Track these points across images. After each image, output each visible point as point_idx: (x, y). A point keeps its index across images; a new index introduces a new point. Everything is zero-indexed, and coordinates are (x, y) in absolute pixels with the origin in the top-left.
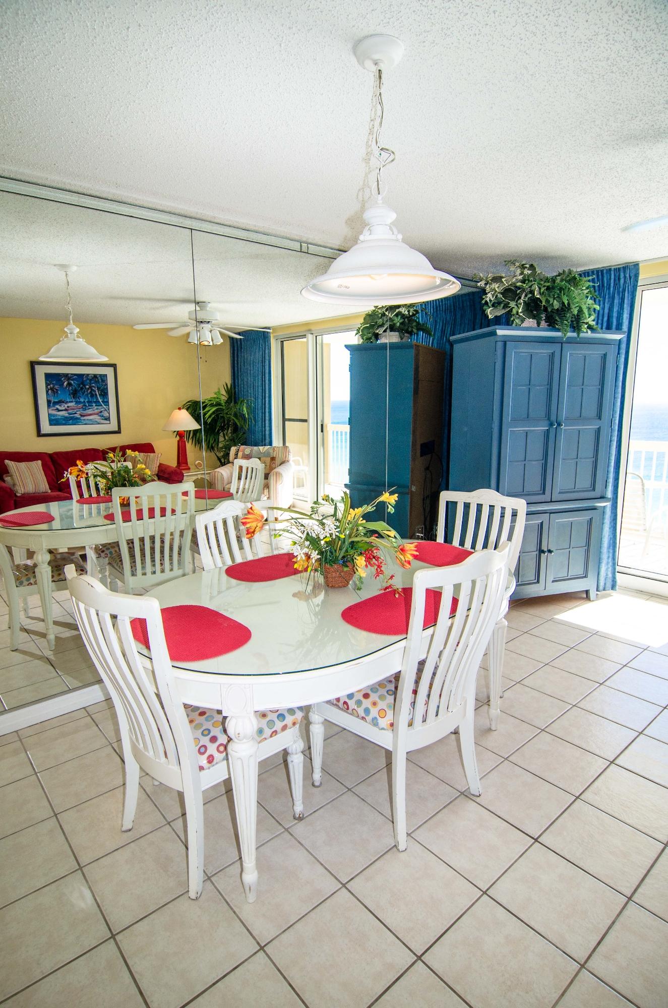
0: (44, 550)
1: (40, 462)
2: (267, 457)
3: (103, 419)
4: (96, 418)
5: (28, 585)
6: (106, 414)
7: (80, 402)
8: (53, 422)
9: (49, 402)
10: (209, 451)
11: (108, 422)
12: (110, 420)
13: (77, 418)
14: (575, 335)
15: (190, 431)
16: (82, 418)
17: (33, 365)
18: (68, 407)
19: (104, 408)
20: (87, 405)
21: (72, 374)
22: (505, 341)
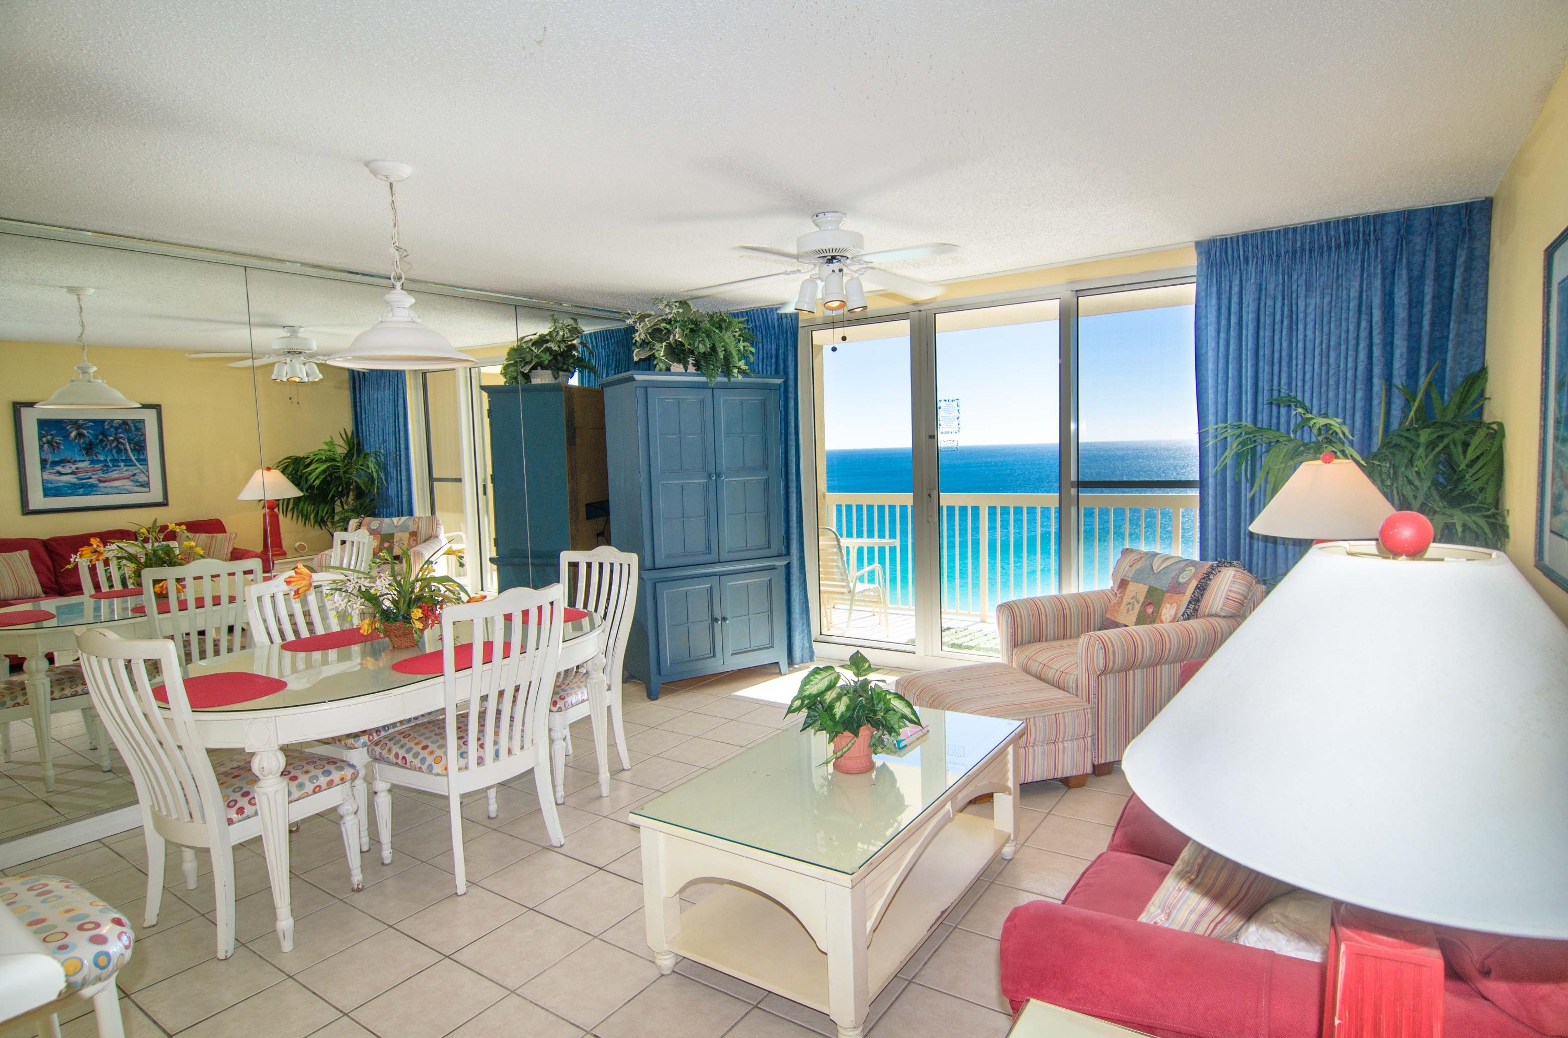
0: (40, 654)
1: (26, 553)
2: (405, 531)
3: (137, 486)
4: (127, 484)
5: (14, 706)
6: (142, 478)
7: (98, 461)
8: (49, 491)
9: (44, 462)
10: (319, 527)
11: (147, 490)
12: (149, 487)
13: (92, 486)
14: (725, 379)
15: (289, 500)
16: (102, 485)
17: (17, 407)
18: (77, 468)
19: (140, 469)
20: (111, 465)
21: (84, 420)
22: (646, 386)
